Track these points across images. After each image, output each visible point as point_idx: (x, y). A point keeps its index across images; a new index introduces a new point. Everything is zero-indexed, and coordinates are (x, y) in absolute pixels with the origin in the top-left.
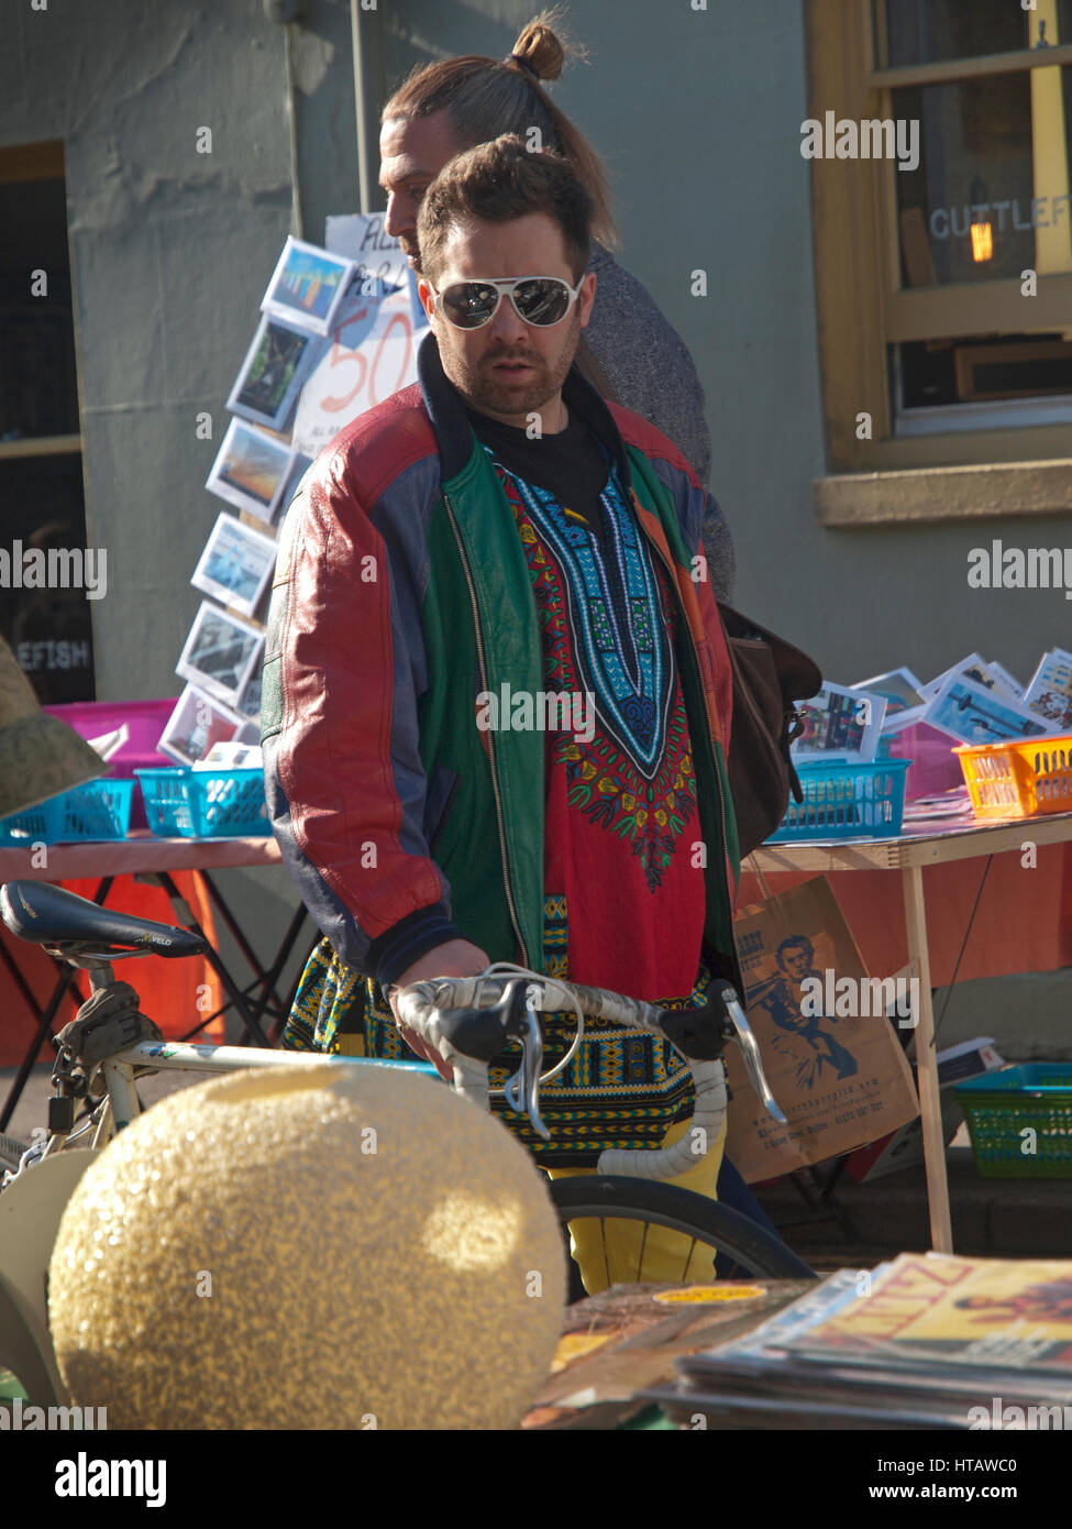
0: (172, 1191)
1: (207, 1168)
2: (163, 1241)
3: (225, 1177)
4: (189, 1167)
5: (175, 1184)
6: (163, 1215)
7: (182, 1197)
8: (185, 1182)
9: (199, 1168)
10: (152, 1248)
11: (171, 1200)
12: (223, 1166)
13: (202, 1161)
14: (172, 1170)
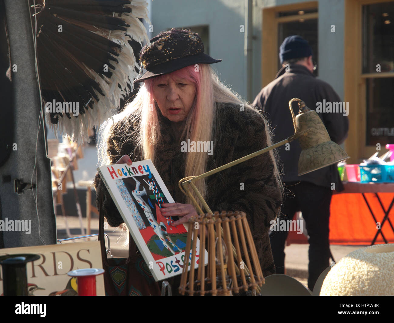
0: (351, 275)
1: (362, 270)
2: (348, 289)
3: (366, 273)
4: (357, 269)
5: (353, 274)
6: (348, 282)
7: (354, 278)
8: (355, 273)
9: (359, 270)
10: (345, 291)
11: (351, 278)
12: (366, 270)
13: (360, 268)
14: (352, 270)
